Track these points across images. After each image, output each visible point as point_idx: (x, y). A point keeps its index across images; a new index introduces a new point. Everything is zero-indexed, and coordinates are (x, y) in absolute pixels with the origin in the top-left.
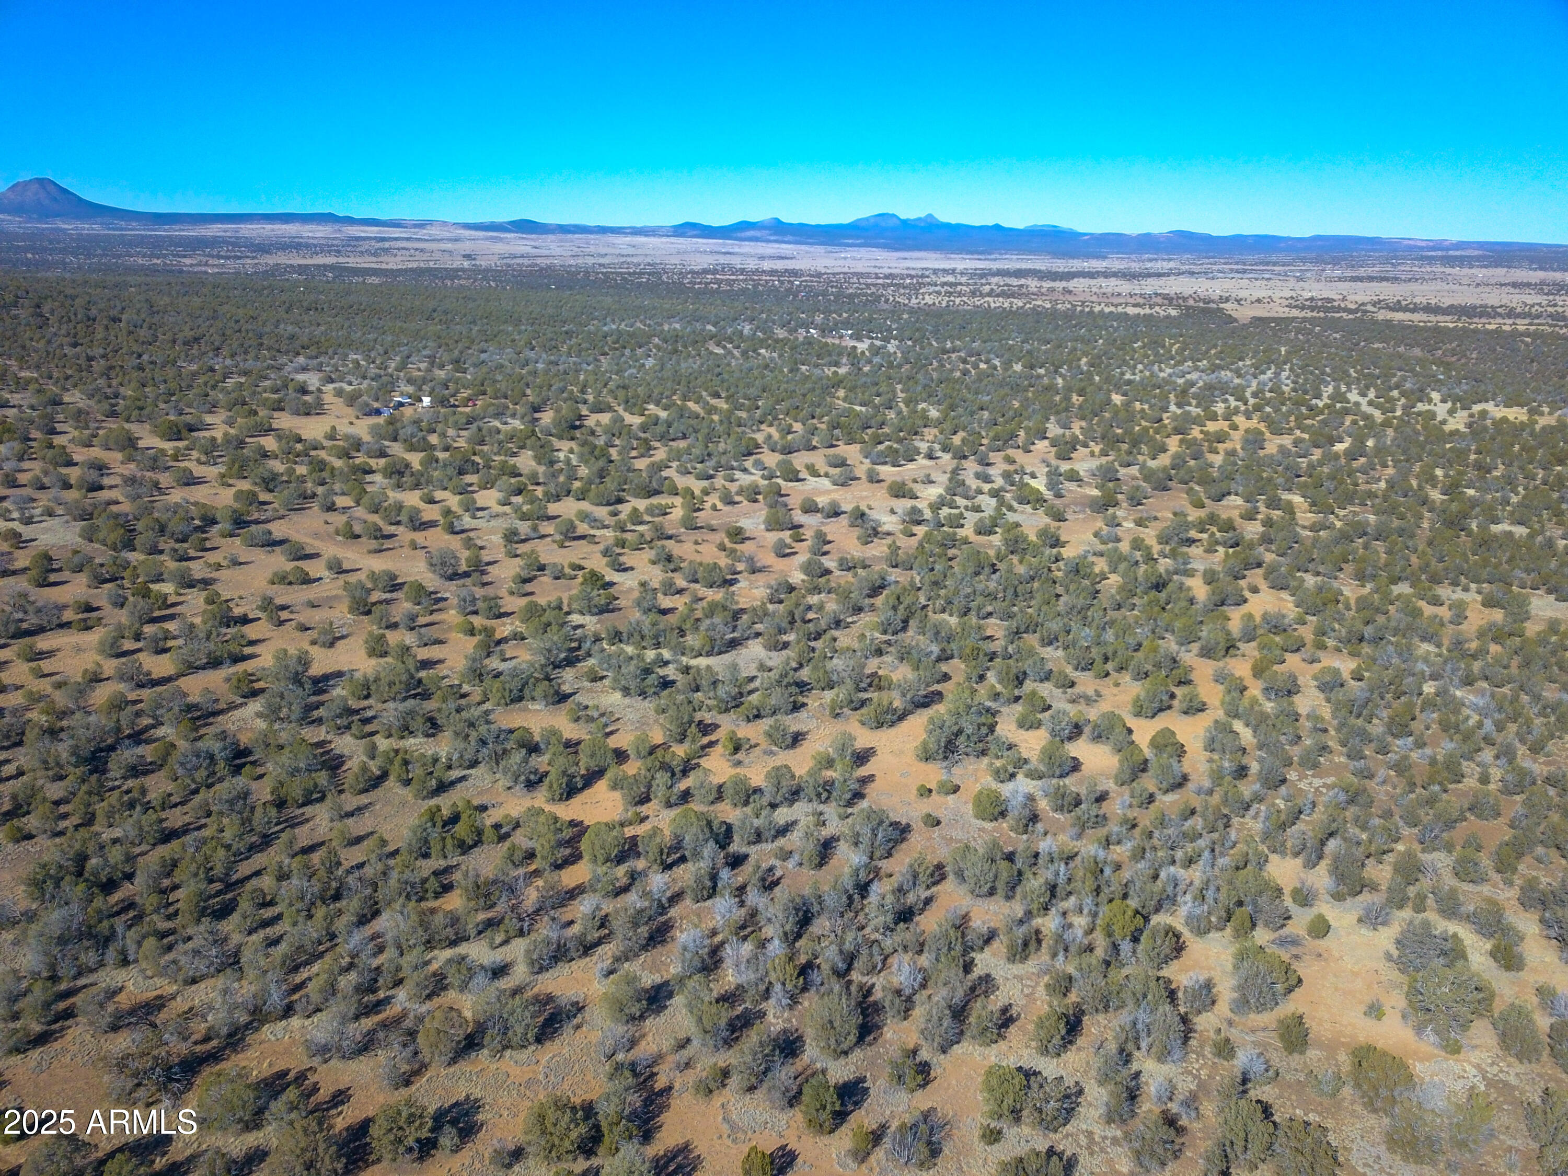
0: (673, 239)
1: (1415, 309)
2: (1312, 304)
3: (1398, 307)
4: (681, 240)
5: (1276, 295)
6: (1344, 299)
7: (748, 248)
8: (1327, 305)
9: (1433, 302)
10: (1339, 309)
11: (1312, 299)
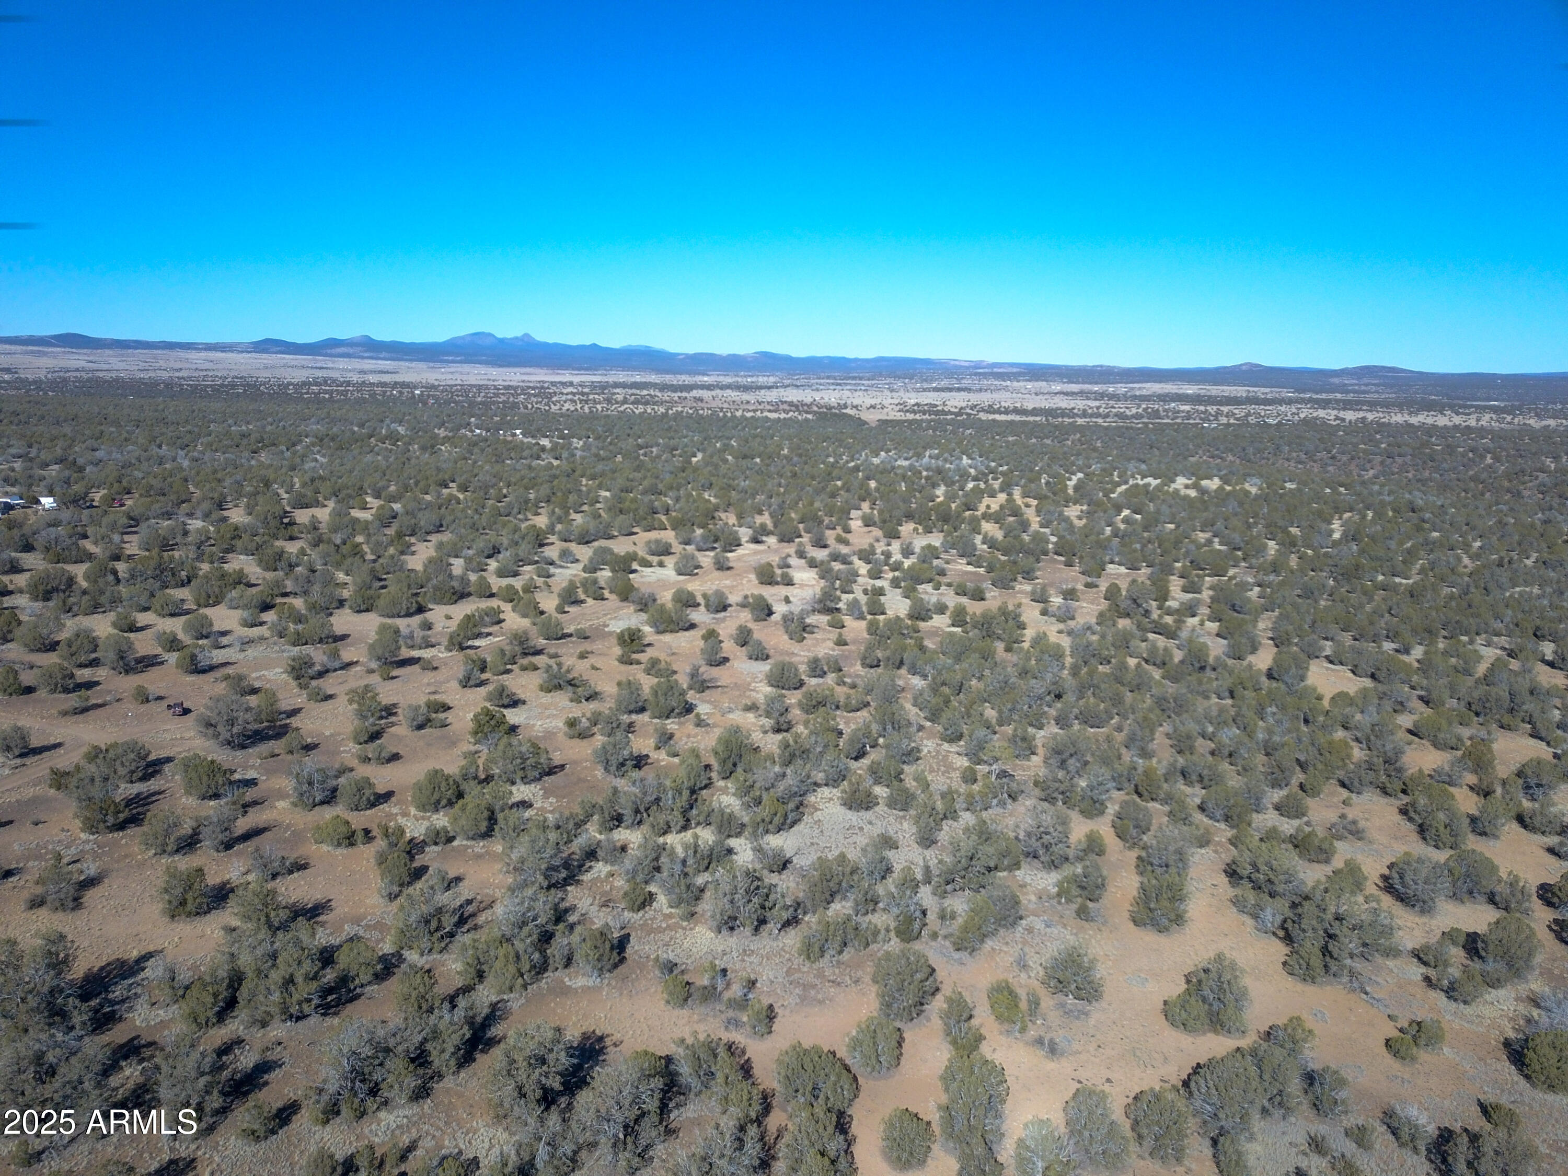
0: (254, 355)
1: (1007, 412)
2: (918, 408)
3: (991, 410)
4: (265, 356)
5: (885, 403)
6: (944, 404)
7: (342, 363)
8: (931, 409)
9: (1018, 405)
10: (943, 412)
11: (917, 404)
